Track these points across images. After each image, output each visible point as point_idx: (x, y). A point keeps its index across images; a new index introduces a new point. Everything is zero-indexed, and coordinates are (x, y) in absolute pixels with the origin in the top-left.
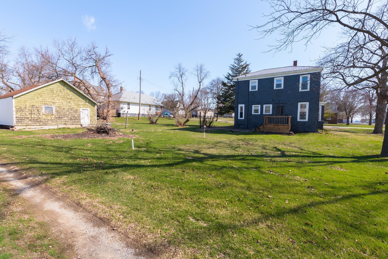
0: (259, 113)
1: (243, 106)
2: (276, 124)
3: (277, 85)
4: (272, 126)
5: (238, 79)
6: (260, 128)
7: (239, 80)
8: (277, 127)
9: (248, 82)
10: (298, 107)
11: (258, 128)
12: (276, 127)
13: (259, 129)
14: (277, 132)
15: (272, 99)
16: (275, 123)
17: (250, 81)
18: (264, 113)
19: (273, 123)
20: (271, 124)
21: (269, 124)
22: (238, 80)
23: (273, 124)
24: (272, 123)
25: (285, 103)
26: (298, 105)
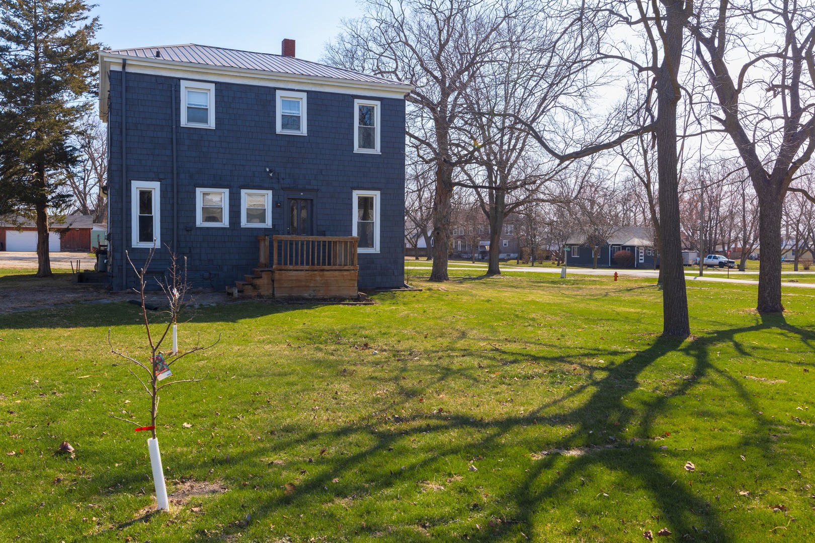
0: (225, 222)
1: (155, 187)
2: (316, 267)
3: (284, 117)
4: (303, 273)
5: (124, 60)
6: (258, 282)
7: (129, 70)
8: (321, 276)
9: (174, 84)
10: (352, 204)
11: (252, 284)
12: (318, 278)
13: (255, 287)
14: (320, 294)
15: (270, 171)
16: (313, 264)
17: (182, 83)
18: (244, 223)
19: (308, 264)
20: (299, 267)
21: (291, 267)
22: (124, 65)
23: (307, 267)
24: (302, 264)
25: (316, 188)
26: (351, 199)
